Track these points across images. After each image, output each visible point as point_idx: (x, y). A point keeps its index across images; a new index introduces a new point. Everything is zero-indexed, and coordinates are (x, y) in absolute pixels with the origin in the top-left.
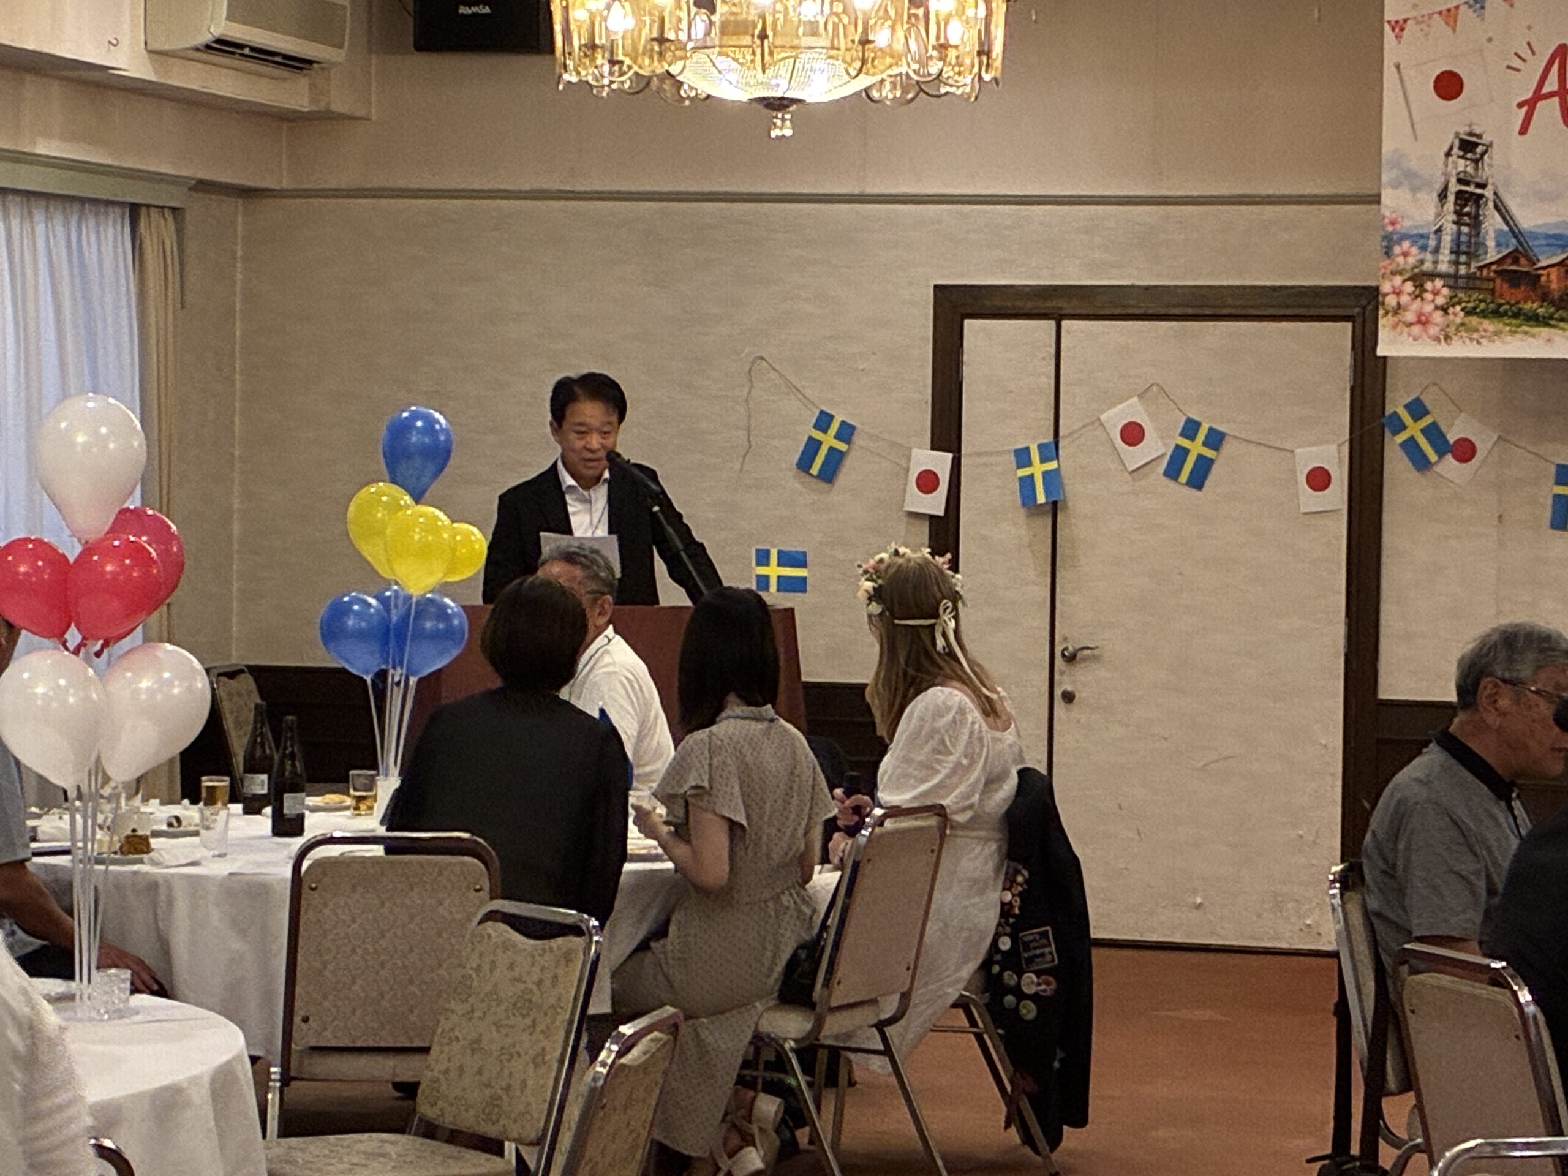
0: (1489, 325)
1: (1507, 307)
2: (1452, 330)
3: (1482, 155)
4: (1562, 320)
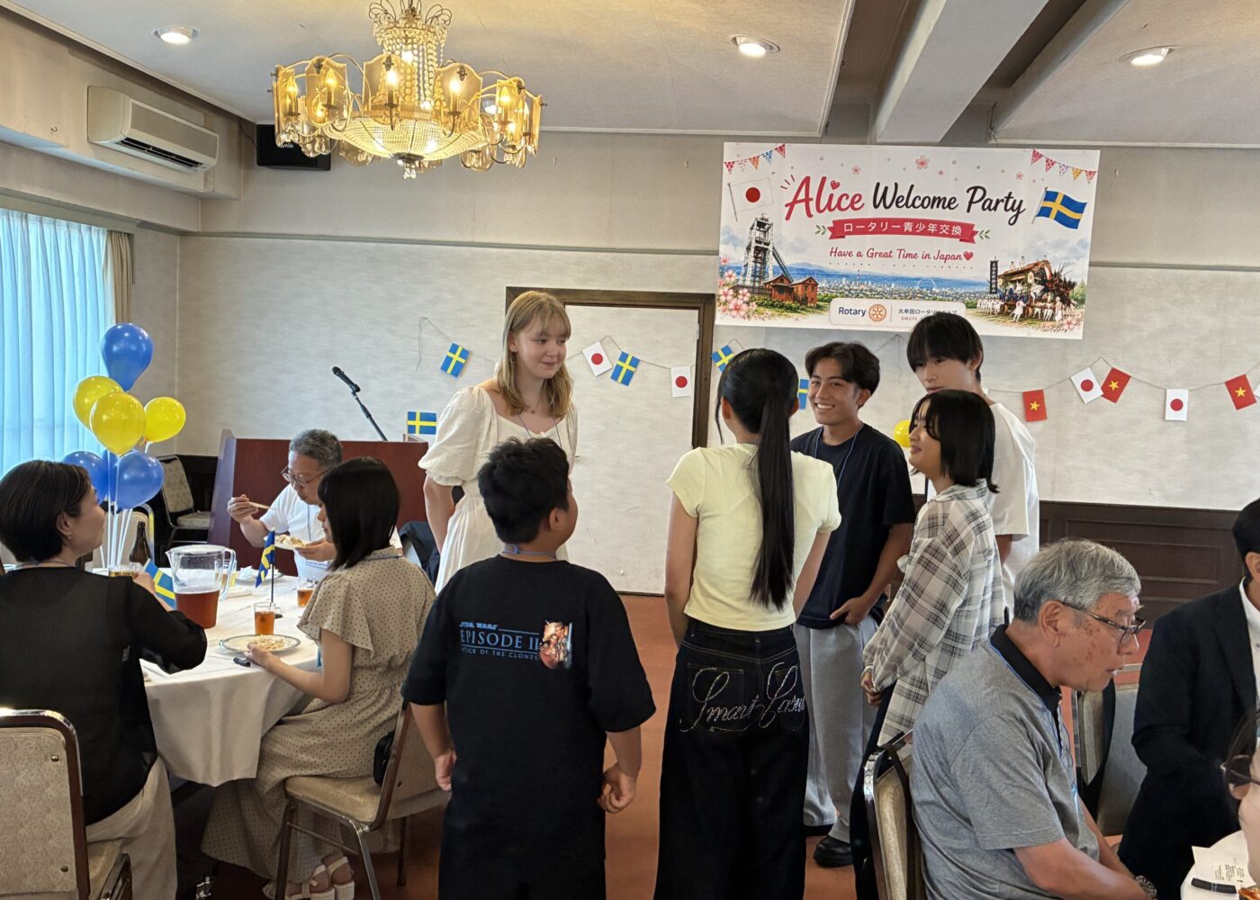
0: (769, 311)
1: (777, 303)
2: (751, 313)
3: (768, 229)
4: (803, 309)
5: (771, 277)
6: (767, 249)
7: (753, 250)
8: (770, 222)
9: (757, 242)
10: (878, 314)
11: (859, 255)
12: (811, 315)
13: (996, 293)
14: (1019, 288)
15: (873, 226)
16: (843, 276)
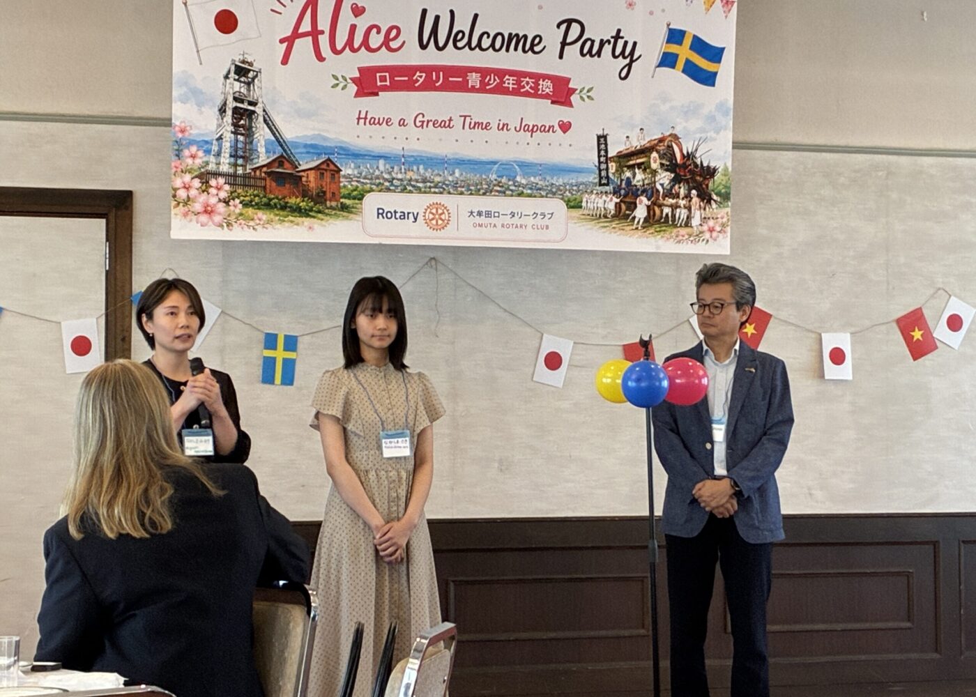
0: (263, 215)
1: (276, 201)
2: (232, 218)
3: (253, 79)
4: (319, 212)
5: (263, 159)
6: (254, 112)
7: (229, 112)
8: (256, 66)
9: (235, 99)
10: (438, 219)
11: (402, 123)
12: (331, 221)
13: (607, 184)
14: (640, 177)
15: (420, 77)
16: (380, 157)
